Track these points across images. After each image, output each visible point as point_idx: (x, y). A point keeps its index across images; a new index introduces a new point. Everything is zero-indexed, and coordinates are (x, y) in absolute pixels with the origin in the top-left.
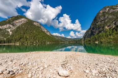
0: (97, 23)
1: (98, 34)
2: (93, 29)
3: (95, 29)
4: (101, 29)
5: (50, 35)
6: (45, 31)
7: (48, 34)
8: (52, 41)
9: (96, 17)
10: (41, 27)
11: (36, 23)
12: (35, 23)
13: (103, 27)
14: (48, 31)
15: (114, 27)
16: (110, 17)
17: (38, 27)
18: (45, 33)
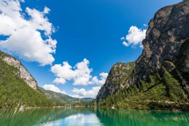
0: (112, 78)
1: (114, 93)
2: (109, 85)
3: (111, 86)
4: (117, 87)
5: (35, 89)
6: (27, 78)
7: (32, 85)
8: (34, 103)
9: (111, 71)
10: (21, 69)
11: (12, 59)
12: (6, 59)
13: (119, 85)
14: (34, 80)
15: (128, 86)
16: (124, 74)
17: (13, 67)
18: (25, 84)
